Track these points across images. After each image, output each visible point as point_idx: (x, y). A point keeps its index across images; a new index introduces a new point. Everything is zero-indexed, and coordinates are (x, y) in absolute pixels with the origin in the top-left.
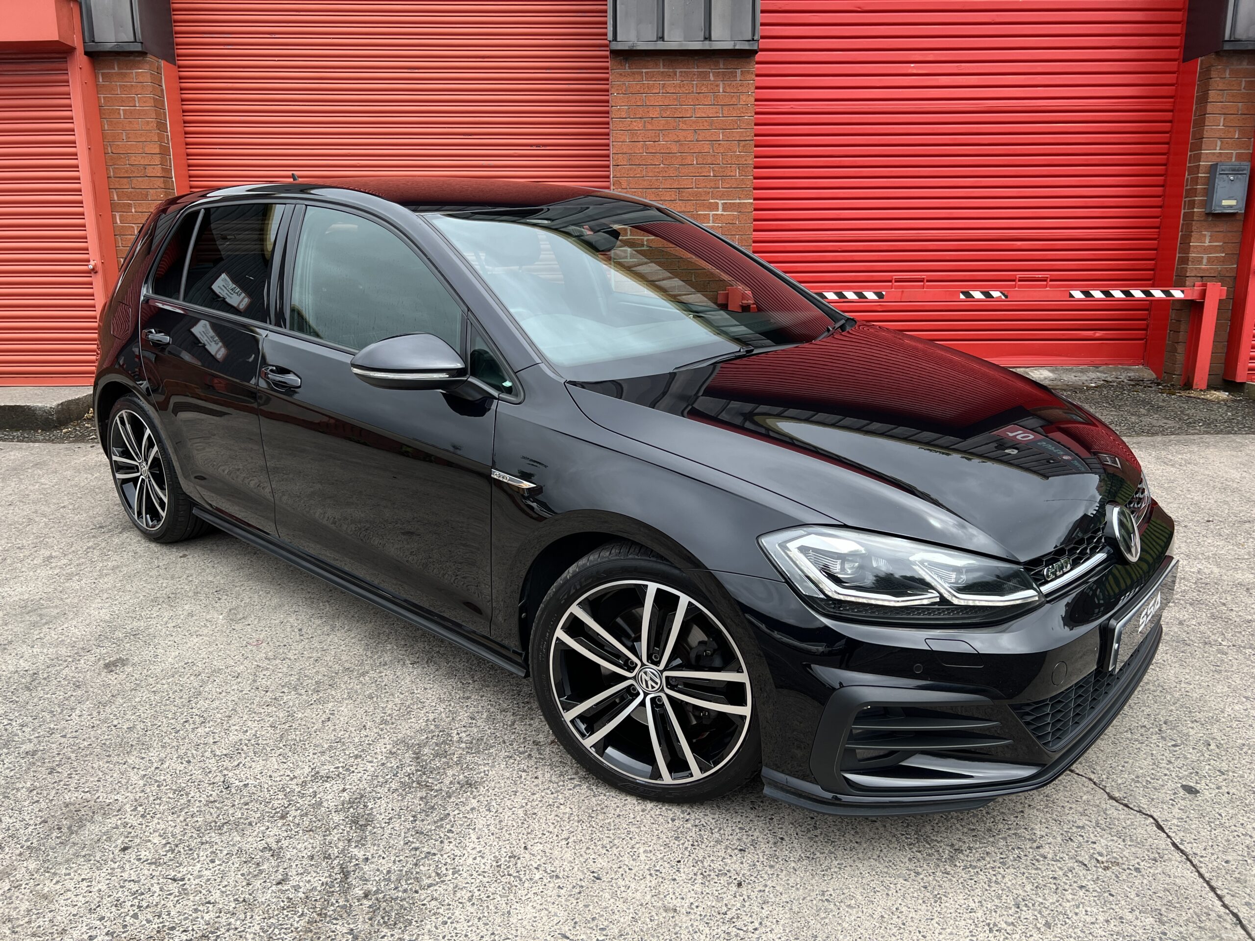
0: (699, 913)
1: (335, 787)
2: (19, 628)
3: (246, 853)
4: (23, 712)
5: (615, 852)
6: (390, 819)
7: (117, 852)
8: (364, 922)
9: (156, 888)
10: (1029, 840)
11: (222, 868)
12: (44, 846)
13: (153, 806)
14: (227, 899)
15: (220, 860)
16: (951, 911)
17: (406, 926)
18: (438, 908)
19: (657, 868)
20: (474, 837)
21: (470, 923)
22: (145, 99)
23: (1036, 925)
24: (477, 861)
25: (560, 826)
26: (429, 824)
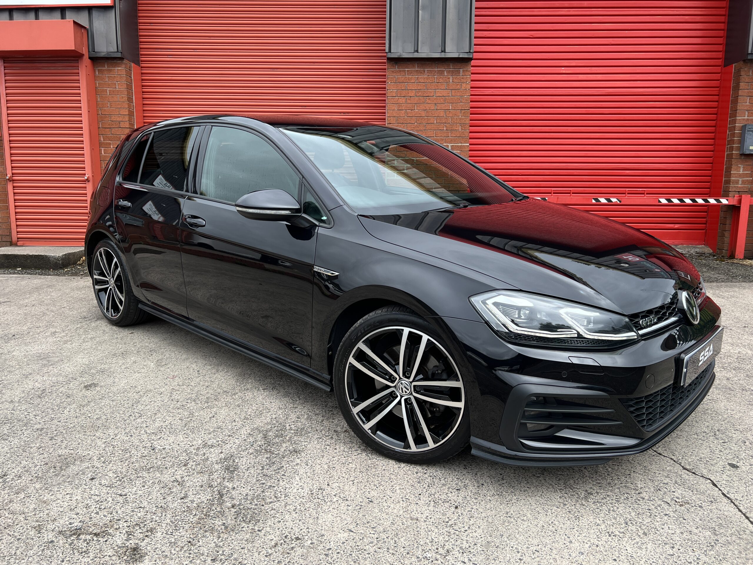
0: (431, 521)
1: (216, 451)
2: (36, 367)
3: (163, 483)
4: (36, 409)
5: (382, 488)
6: (249, 468)
7: (87, 480)
8: (232, 520)
9: (110, 499)
10: (634, 489)
11: (149, 490)
12: (45, 476)
13: (110, 457)
14: (151, 506)
15: (147, 486)
16: (586, 525)
17: (256, 523)
18: (275, 514)
19: (407, 497)
20: (297, 478)
21: (294, 522)
22: (121, 84)
23: (637, 533)
24: (300, 490)
25: (349, 474)
26: (271, 471)
